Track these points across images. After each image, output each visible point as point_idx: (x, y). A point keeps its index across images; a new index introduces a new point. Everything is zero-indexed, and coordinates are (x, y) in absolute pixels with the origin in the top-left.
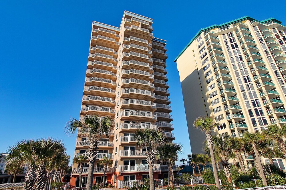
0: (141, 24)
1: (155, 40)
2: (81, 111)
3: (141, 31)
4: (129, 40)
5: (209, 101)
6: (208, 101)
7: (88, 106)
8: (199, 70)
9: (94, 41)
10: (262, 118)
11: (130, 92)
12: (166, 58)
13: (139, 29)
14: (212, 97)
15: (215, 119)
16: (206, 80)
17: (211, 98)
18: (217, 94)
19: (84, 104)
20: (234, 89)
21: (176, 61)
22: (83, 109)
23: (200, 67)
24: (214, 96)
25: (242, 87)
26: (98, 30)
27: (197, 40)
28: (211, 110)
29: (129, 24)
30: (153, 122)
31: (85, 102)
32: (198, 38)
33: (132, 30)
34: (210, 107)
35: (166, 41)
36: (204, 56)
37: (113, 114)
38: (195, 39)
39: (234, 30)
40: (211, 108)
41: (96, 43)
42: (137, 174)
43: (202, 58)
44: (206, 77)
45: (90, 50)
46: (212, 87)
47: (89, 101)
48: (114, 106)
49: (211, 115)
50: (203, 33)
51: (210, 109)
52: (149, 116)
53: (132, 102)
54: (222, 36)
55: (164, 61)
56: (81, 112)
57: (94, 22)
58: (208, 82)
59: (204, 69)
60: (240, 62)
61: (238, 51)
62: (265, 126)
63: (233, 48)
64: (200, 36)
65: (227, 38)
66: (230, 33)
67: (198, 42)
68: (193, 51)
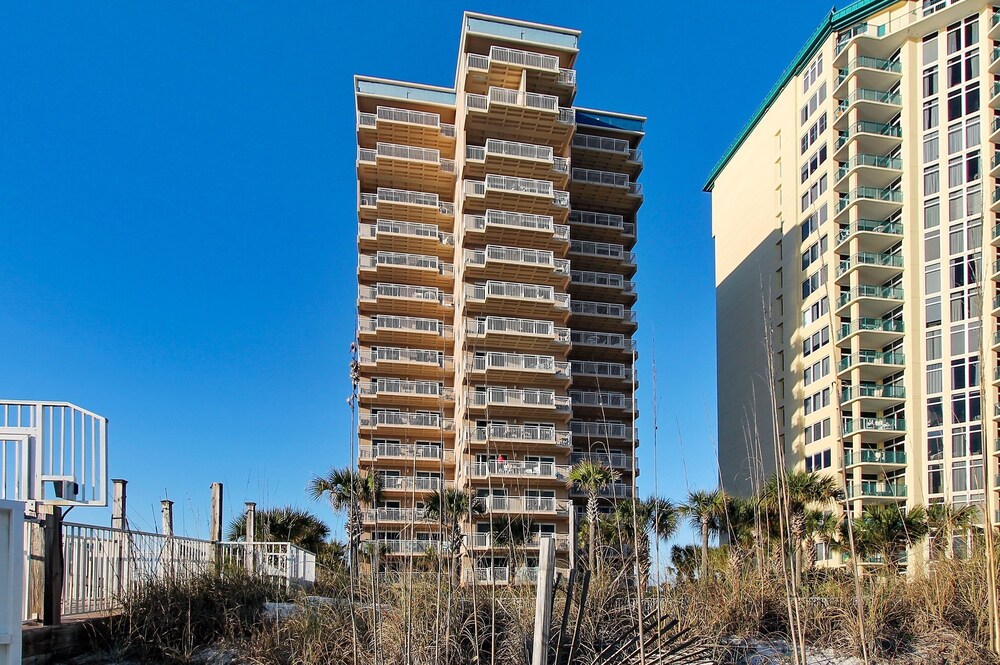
1: (599, 123)
2: (360, 426)
3: (527, 111)
4: (484, 156)
5: (799, 365)
6: (793, 368)
7: (376, 412)
8: (785, 232)
9: (367, 168)
10: (972, 428)
11: (489, 365)
12: (638, 202)
13: (521, 100)
14: (809, 353)
15: (804, 434)
16: (804, 280)
17: (805, 355)
18: (828, 341)
19: (364, 404)
20: (900, 318)
21: (709, 188)
22: (365, 422)
23: (792, 219)
24: (816, 348)
25: (933, 307)
26: (377, 117)
27: (802, 75)
28: (798, 400)
29: (482, 78)
30: (564, 453)
31: (366, 399)
32: (808, 67)
33: (491, 112)
34: (795, 390)
35: (642, 121)
36: (814, 166)
37: (449, 432)
38: (795, 72)
39: (989, 5)
40: (800, 392)
41: (374, 176)
43: (805, 176)
44: (805, 265)
45: (358, 210)
46: (818, 310)
47: (375, 396)
48: (450, 407)
49: (794, 421)
50: (834, 36)
51: (795, 397)
52: (547, 437)
54: (920, 44)
55: (630, 217)
56: (358, 432)
57: (358, 80)
58: (807, 288)
59: (805, 228)
60: (965, 184)
61: (973, 127)
63: (954, 111)
64: (815, 58)
65: (943, 58)
66: (962, 26)
67: (806, 90)
68: (780, 138)
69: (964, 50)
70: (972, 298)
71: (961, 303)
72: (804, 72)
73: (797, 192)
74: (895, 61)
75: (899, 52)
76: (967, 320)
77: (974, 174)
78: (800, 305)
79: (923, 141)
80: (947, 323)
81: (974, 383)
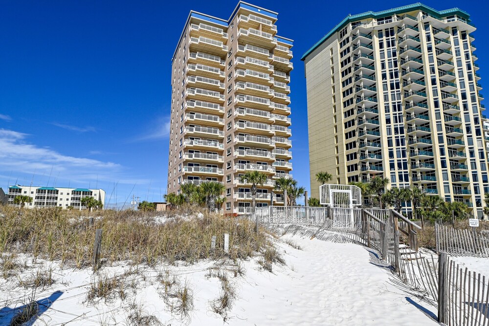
0: (262, 24)
3: (262, 38)
4: (245, 50)
9: (194, 44)
10: (403, 160)
26: (200, 27)
33: (249, 36)
41: (195, 47)
50: (350, 23)
54: (377, 32)
62: (404, 171)
64: (344, 28)
65: (384, 38)
66: (389, 30)
67: (341, 37)
68: (332, 50)
69: (390, 37)
70: (399, 116)
71: (396, 117)
72: (340, 31)
73: (340, 70)
74: (370, 35)
75: (371, 33)
76: (398, 123)
77: (397, 76)
78: (343, 110)
79: (380, 63)
80: (392, 124)
81: (402, 145)
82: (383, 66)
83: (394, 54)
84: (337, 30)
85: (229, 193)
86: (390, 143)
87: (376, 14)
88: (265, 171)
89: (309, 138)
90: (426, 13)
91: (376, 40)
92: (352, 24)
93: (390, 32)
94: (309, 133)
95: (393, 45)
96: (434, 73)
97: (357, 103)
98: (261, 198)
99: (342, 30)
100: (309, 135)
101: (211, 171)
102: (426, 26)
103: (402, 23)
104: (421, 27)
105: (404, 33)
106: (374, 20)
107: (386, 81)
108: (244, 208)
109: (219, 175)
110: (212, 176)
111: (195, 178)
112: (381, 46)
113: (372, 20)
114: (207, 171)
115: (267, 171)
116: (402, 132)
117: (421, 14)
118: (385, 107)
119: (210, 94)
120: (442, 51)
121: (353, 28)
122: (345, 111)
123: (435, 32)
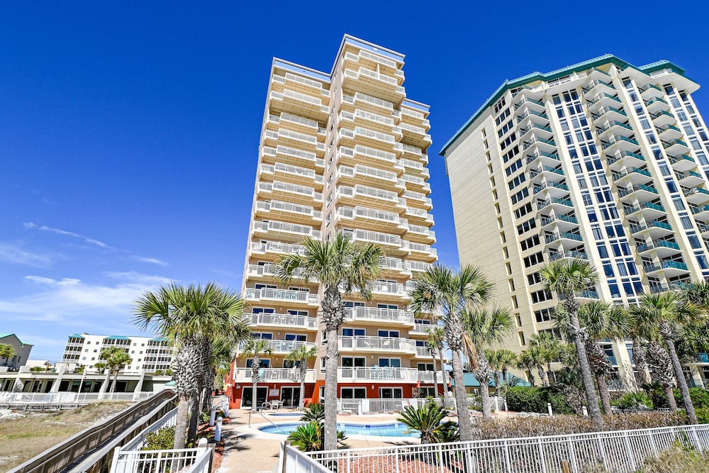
0: (380, 65)
3: (380, 82)
4: (354, 101)
7: (266, 243)
8: (495, 173)
9: (276, 101)
10: (633, 279)
11: (355, 214)
14: (522, 233)
16: (512, 195)
17: (520, 234)
18: (535, 226)
19: (255, 237)
20: (574, 217)
24: (527, 230)
26: (285, 78)
27: (493, 106)
30: (404, 279)
31: (258, 233)
33: (359, 79)
36: (508, 143)
41: (279, 107)
42: (369, 385)
43: (504, 147)
44: (512, 188)
46: (524, 211)
47: (266, 231)
50: (508, 91)
53: (360, 235)
58: (514, 200)
59: (508, 171)
62: (639, 297)
64: (500, 99)
65: (564, 104)
66: (569, 93)
67: (497, 111)
68: (484, 131)
69: (572, 101)
70: (611, 210)
71: (605, 211)
72: (495, 104)
73: (500, 154)
74: (541, 102)
75: (541, 100)
76: (611, 220)
77: (593, 151)
78: (512, 208)
79: (564, 136)
80: (601, 221)
81: (626, 254)
82: (569, 140)
83: (584, 123)
84: (490, 104)
85: (325, 338)
86: (602, 252)
87: (545, 75)
88: (392, 294)
89: (460, 256)
90: (621, 66)
91: (551, 108)
92: (512, 92)
93: (571, 95)
94: (459, 249)
95: (579, 111)
96: (655, 143)
97: (535, 193)
98: (387, 347)
99: (497, 102)
100: (459, 252)
101: (294, 298)
102: (626, 82)
103: (589, 80)
104: (618, 83)
105: (595, 92)
106: (543, 83)
107: (577, 159)
108: (353, 367)
109: (310, 304)
110: (298, 308)
111: (267, 311)
112: (560, 113)
113: (541, 83)
114: (287, 297)
115: (397, 294)
116: (621, 233)
117: (614, 68)
118: (584, 197)
119: (300, 173)
120: (659, 115)
121: (514, 96)
122: (516, 209)
123: (642, 90)
